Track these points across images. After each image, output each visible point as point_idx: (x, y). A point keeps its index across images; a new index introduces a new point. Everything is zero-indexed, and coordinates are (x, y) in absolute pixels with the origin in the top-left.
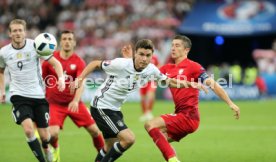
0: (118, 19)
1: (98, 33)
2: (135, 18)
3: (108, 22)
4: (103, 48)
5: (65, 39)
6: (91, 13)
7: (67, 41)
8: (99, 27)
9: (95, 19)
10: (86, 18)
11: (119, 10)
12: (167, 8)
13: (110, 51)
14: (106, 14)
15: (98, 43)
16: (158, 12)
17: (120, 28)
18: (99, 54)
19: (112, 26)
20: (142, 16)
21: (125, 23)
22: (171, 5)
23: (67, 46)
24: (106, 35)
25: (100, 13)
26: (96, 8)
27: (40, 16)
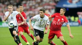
0: (39, 3)
1: (33, 7)
2: (44, 3)
3: (36, 4)
4: (35, 11)
5: (20, 8)
6: (31, 2)
10: (30, 3)
11: (39, 1)
13: (37, 12)
14: (35, 2)
17: (39, 6)
19: (37, 5)
21: (41, 4)
23: (21, 10)
24: (35, 8)
27: (17, 2)
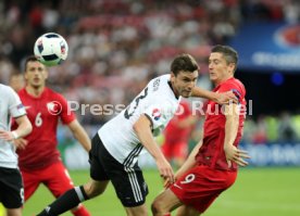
0: (128, 48)
1: (99, 68)
2: (153, 46)
3: (113, 52)
4: (106, 90)
5: (33, 69)
6: (88, 38)
7: (37, 72)
8: (100, 60)
9: (94, 46)
10: (80, 46)
11: (129, 33)
12: (200, 32)
13: (117, 95)
14: (109, 40)
15: (99, 82)
16: (186, 37)
17: (131, 61)
18: (100, 99)
19: (119, 58)
20: (164, 42)
21: (139, 52)
22: (205, 26)
23: (37, 79)
24: (110, 71)
25: (101, 39)
26: (96, 32)
27: (13, 43)
